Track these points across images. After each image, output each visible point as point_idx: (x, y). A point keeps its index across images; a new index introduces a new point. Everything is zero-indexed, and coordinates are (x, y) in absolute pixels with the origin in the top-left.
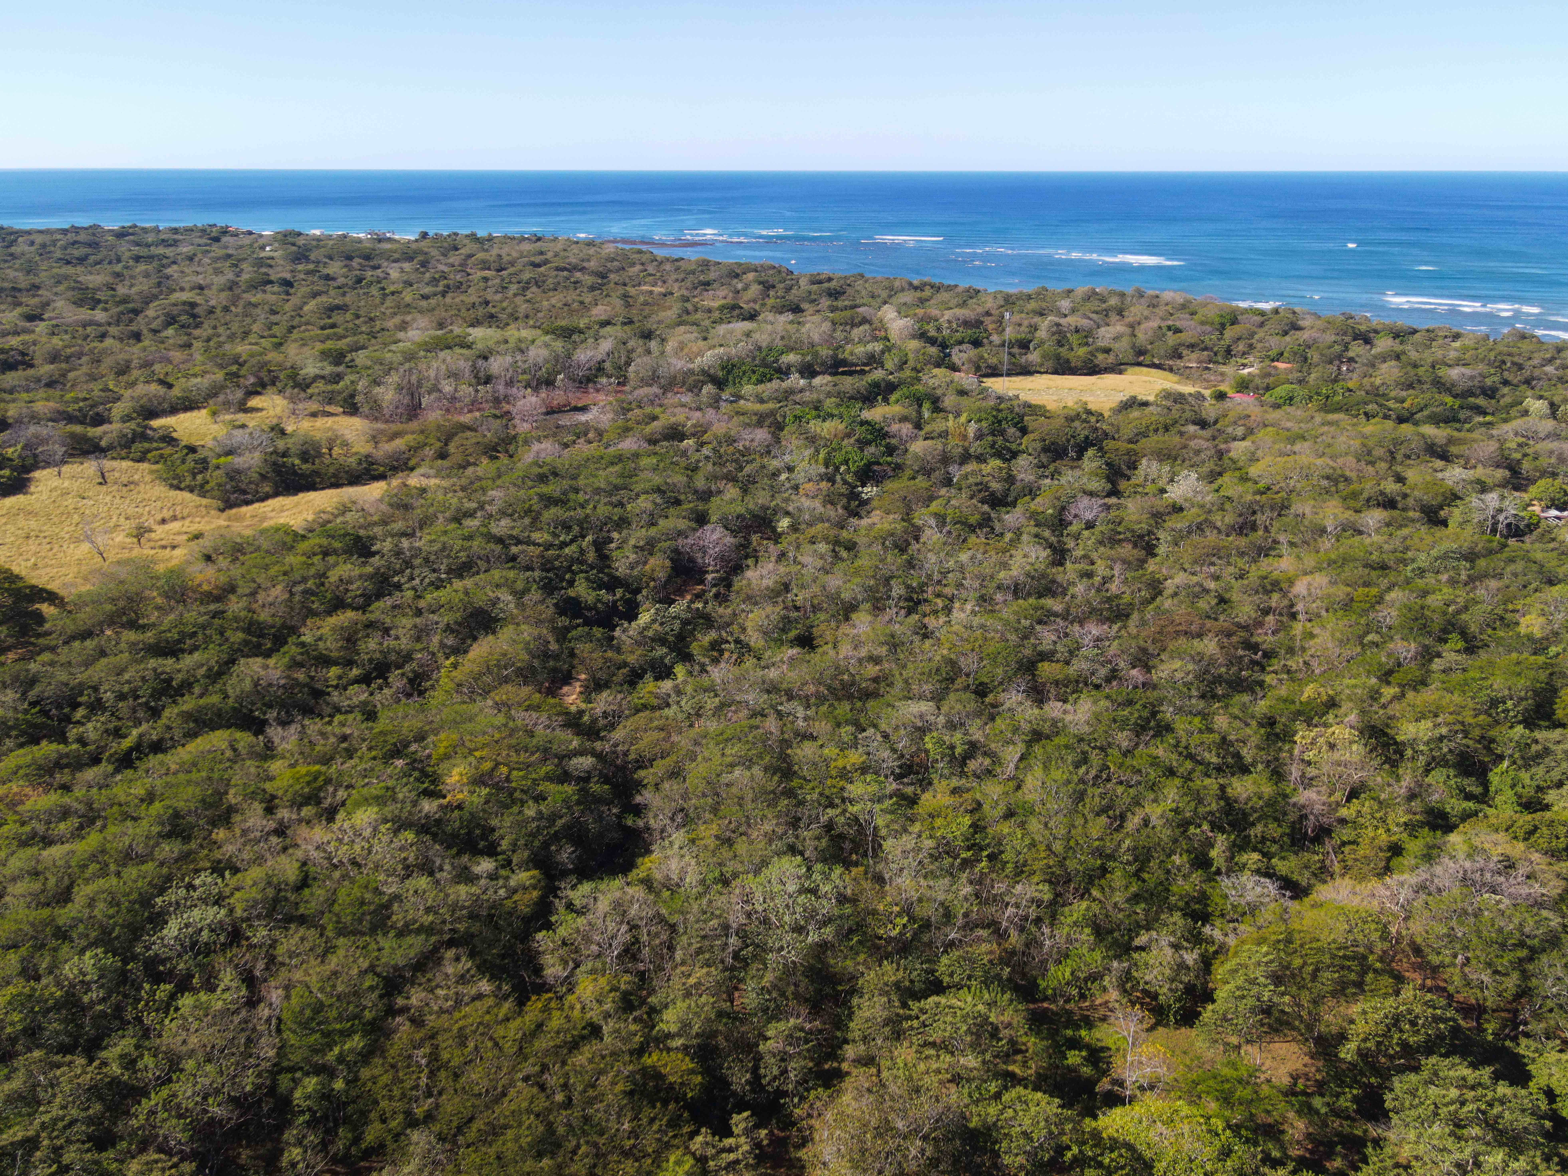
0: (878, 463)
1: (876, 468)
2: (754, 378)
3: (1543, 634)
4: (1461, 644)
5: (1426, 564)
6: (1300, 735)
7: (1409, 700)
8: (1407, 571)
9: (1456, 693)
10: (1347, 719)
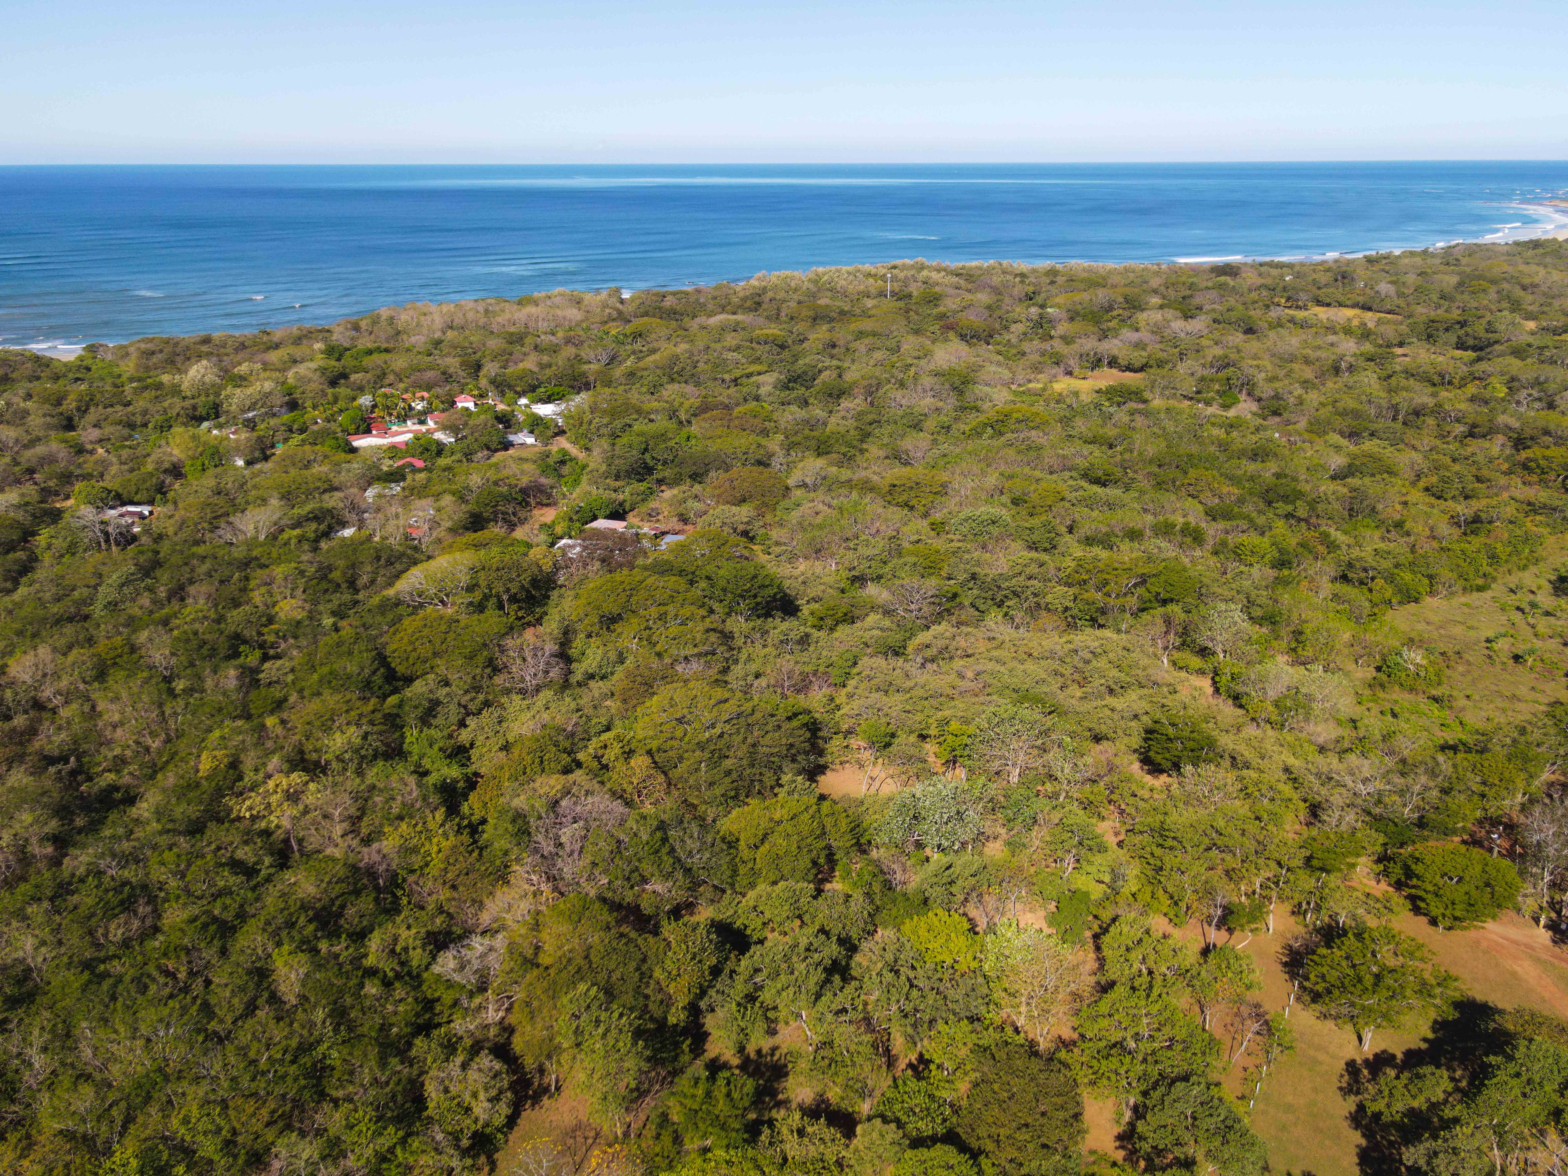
3: (305, 614)
4: (258, 653)
5: (114, 596)
6: (243, 809)
7: (296, 719)
8: (97, 610)
9: (326, 693)
10: (270, 768)
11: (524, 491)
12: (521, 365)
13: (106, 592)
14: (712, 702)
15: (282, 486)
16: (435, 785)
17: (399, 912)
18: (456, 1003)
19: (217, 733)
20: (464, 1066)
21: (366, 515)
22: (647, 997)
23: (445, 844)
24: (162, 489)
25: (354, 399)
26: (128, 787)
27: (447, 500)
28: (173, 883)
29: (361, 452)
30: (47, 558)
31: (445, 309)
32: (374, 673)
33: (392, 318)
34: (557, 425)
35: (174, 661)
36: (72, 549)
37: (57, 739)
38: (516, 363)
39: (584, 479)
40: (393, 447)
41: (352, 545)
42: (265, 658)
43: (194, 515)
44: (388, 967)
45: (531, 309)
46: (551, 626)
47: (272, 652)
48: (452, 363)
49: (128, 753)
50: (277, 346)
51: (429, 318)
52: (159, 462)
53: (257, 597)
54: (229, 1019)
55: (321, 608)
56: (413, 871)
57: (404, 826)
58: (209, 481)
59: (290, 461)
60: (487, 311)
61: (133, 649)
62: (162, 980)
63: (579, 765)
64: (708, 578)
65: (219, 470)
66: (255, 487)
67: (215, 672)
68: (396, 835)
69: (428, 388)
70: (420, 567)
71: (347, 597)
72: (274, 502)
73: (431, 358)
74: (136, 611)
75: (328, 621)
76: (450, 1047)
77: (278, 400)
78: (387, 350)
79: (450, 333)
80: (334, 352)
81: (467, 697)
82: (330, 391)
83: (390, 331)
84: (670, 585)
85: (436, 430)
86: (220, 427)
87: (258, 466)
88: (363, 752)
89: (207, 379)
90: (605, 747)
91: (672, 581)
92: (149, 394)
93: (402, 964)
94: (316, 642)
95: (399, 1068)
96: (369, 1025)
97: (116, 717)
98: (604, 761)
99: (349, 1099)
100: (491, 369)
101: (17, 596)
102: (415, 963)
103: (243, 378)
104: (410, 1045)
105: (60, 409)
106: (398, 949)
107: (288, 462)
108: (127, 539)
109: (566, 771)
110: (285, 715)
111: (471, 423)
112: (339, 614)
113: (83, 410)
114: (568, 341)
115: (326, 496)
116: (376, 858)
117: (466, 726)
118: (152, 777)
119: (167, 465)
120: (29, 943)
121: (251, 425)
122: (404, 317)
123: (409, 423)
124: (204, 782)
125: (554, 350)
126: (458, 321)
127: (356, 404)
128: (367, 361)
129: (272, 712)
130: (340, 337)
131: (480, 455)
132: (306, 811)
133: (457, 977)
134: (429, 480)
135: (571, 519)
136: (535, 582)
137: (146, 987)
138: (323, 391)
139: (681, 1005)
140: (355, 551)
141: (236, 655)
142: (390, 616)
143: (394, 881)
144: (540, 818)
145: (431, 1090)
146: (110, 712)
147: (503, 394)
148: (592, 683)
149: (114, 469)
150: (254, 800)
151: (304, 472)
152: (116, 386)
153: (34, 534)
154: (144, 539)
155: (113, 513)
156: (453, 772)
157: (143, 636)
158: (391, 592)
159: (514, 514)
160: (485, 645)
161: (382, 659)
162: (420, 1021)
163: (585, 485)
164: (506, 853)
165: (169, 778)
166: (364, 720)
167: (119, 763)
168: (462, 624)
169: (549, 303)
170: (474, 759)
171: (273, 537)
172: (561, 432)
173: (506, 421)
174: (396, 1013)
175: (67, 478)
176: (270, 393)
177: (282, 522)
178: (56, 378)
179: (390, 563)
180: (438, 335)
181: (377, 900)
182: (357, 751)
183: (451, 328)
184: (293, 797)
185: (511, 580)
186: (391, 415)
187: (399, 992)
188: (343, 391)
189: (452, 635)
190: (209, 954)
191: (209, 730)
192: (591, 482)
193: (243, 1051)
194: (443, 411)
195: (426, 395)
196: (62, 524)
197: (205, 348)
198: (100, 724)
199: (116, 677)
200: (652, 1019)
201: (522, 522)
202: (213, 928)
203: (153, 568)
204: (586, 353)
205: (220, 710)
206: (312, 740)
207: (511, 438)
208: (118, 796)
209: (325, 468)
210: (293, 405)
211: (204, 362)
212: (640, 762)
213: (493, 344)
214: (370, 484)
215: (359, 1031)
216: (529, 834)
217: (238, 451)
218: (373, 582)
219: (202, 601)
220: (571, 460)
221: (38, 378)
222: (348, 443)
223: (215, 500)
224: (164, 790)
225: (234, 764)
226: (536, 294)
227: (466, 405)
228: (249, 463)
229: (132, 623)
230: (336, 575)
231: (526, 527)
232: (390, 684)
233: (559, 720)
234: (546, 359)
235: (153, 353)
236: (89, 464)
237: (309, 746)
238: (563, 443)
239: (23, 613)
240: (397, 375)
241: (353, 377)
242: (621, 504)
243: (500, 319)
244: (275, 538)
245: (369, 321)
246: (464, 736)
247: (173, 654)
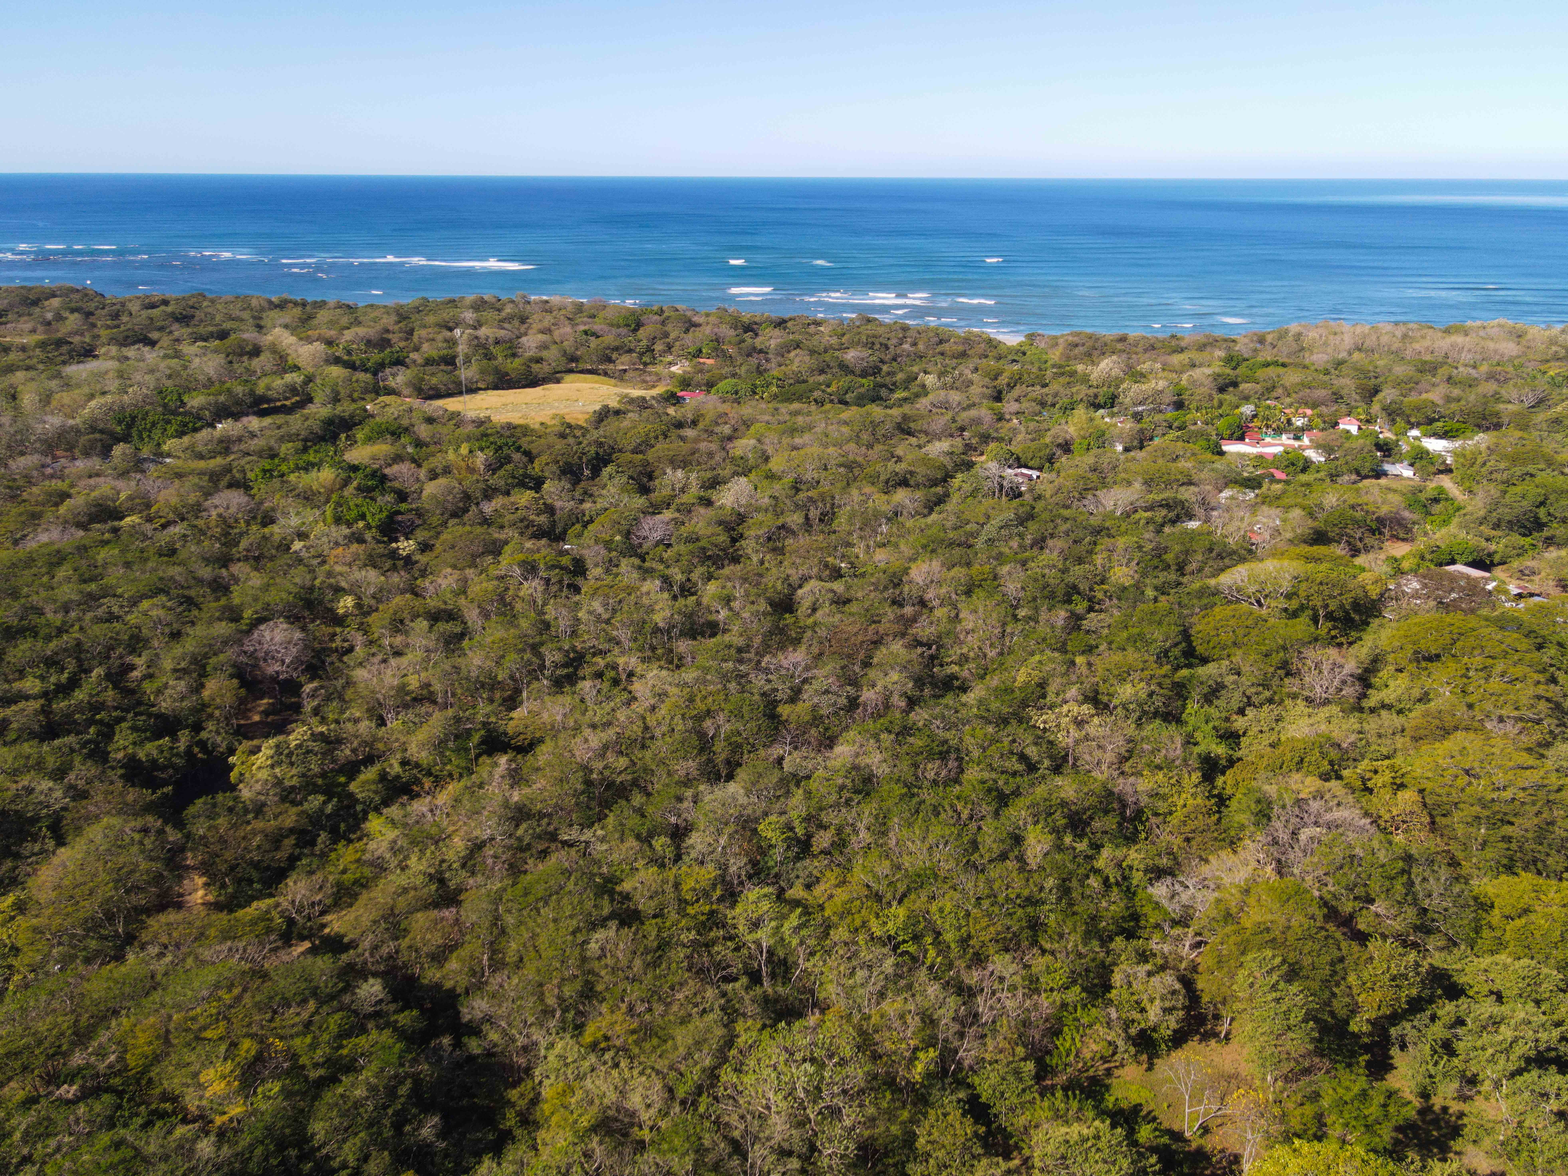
0: (399, 513)
1: (400, 518)
2: (171, 429)
3: (1132, 582)
4: (1086, 604)
5: (994, 535)
6: (1040, 720)
7: (1100, 665)
8: (979, 543)
9: (1130, 650)
10: (1068, 695)
11: (1381, 521)
12: (1424, 396)
13: (990, 529)
14: (1511, 764)
15: (1147, 473)
16: (1199, 755)
17: (1135, 842)
18: (1157, 926)
19: (1037, 657)
20: (1150, 974)
21: (1215, 513)
22: (1334, 995)
23: (1191, 802)
24: (1051, 459)
25: (1237, 407)
26: (965, 679)
27: (1296, 513)
28: (976, 753)
29: (1227, 456)
30: (955, 498)
31: (1358, 330)
32: (1176, 645)
33: (1300, 334)
34: (1444, 462)
35: (1021, 594)
36: (974, 493)
37: (928, 631)
38: (1420, 393)
39: (1455, 520)
40: (1260, 457)
41: (1193, 535)
42: (1090, 609)
43: (1069, 484)
44: (1113, 875)
45: (1459, 339)
46: (1362, 651)
47: (1097, 607)
48: (1347, 383)
49: (972, 654)
50: (1182, 350)
51: (1338, 338)
52: (1055, 437)
53: (1099, 559)
54: (987, 857)
55: (1148, 581)
56: (1157, 814)
57: (1161, 775)
58: (1089, 459)
59: (1162, 452)
60: (1405, 336)
61: (995, 578)
62: (950, 813)
63: (1339, 777)
64: (1560, 644)
65: (1101, 450)
66: (1125, 470)
67: (1050, 610)
68: (1153, 780)
69: (1314, 407)
70: (1247, 566)
71: (1173, 576)
72: (1137, 485)
73: (1327, 378)
74: (1006, 550)
75: (1150, 593)
76: (1143, 957)
77: (1168, 398)
78: (1284, 365)
79: (1356, 356)
80: (1232, 361)
81: (1253, 690)
82: (1217, 397)
83: (1295, 346)
84: (1508, 641)
85: (1308, 448)
86: (1112, 415)
87: (1132, 454)
88: (1146, 708)
89: (1113, 374)
90: (1376, 772)
91: (1512, 637)
92: (1064, 380)
93: (1125, 878)
94: (1135, 607)
95: (1097, 949)
96: (1083, 908)
97: (970, 626)
98: (1370, 784)
99: (1053, 953)
100: (1388, 395)
101: (929, 520)
102: (1135, 882)
103: (1143, 375)
104: (1111, 940)
105: (996, 383)
106: (1124, 864)
107: (1159, 453)
108: (1015, 494)
109: (1326, 778)
110: (1092, 659)
111: (1347, 445)
112: (1162, 590)
113: (1011, 387)
114: (1491, 376)
115: (1183, 489)
116: (1129, 789)
117: (1244, 715)
118: (982, 677)
119: (1060, 441)
120: (878, 757)
121: (1138, 417)
122: (1313, 334)
123: (1284, 437)
124: (1018, 692)
125: (1471, 383)
126: (1369, 343)
127: (1237, 411)
128: (1261, 373)
129: (1083, 653)
130: (1243, 348)
131: (1346, 478)
132: (1087, 738)
133: (1165, 903)
134: (1284, 492)
135: (1422, 558)
136: (1356, 605)
137: (939, 813)
138: (1210, 395)
139: (1367, 1016)
140: (1192, 539)
141: (1069, 601)
142: (1205, 601)
143: (1139, 814)
144: (1284, 807)
145: (1117, 978)
146: (968, 620)
147: (1393, 422)
148: (1384, 713)
149: (1020, 437)
150: (1049, 716)
151: (1170, 464)
152: (1040, 369)
153: (952, 477)
154: (1027, 497)
155: (1010, 471)
156: (1220, 750)
157: (1005, 569)
158: (1212, 582)
159: (1361, 540)
160: (1284, 648)
161: (1186, 635)
162: (1125, 925)
163: (1453, 528)
164: (1242, 827)
165: (994, 681)
166: (1154, 681)
167: (964, 659)
168: (1269, 624)
169: (1482, 333)
170: (1242, 745)
171: (1127, 515)
172: (1448, 471)
173: (1387, 450)
174: (1107, 910)
175: (986, 438)
176: (1161, 392)
177: (1138, 504)
178: (999, 358)
179: (1220, 556)
180: (1343, 355)
181: (1120, 824)
182: (1140, 705)
183: (1360, 350)
184: (1079, 723)
185: (1331, 597)
186: (1268, 427)
187: (1115, 893)
188: (1229, 397)
189: (1255, 632)
190: (986, 809)
191: (1032, 654)
192: (1460, 526)
193: (990, 882)
194: (1323, 430)
195: (1309, 412)
196: (973, 471)
197: (1119, 346)
198: (959, 628)
199: (979, 593)
200: (1332, 1014)
201: (1367, 549)
202: (994, 793)
203: (1027, 520)
204: (1509, 391)
205: (1044, 639)
206: (1107, 685)
207: (1387, 467)
208: (956, 683)
209: (1189, 465)
210: (1179, 405)
211: (1114, 357)
212: (1408, 797)
213: (1400, 370)
214: (1226, 485)
215: (1076, 908)
216: (1269, 819)
217: (1120, 438)
218: (1200, 570)
219: (1055, 554)
220: (1447, 499)
221: (986, 357)
222: (1218, 445)
223: (1089, 475)
224: (988, 688)
225: (1042, 685)
226: (1469, 323)
227: (1348, 427)
228: (1127, 450)
229: (1000, 558)
230: (1169, 557)
231: (1371, 556)
232: (1186, 658)
233: (1336, 735)
234: (1456, 392)
235: (1077, 345)
236: (1004, 429)
237: (1102, 688)
238: (1446, 482)
239: (930, 532)
240: (1285, 388)
241: (1242, 386)
242: (1490, 555)
243: (1417, 346)
244: (1128, 516)
245: (1276, 335)
246: (1239, 723)
247: (1023, 588)
